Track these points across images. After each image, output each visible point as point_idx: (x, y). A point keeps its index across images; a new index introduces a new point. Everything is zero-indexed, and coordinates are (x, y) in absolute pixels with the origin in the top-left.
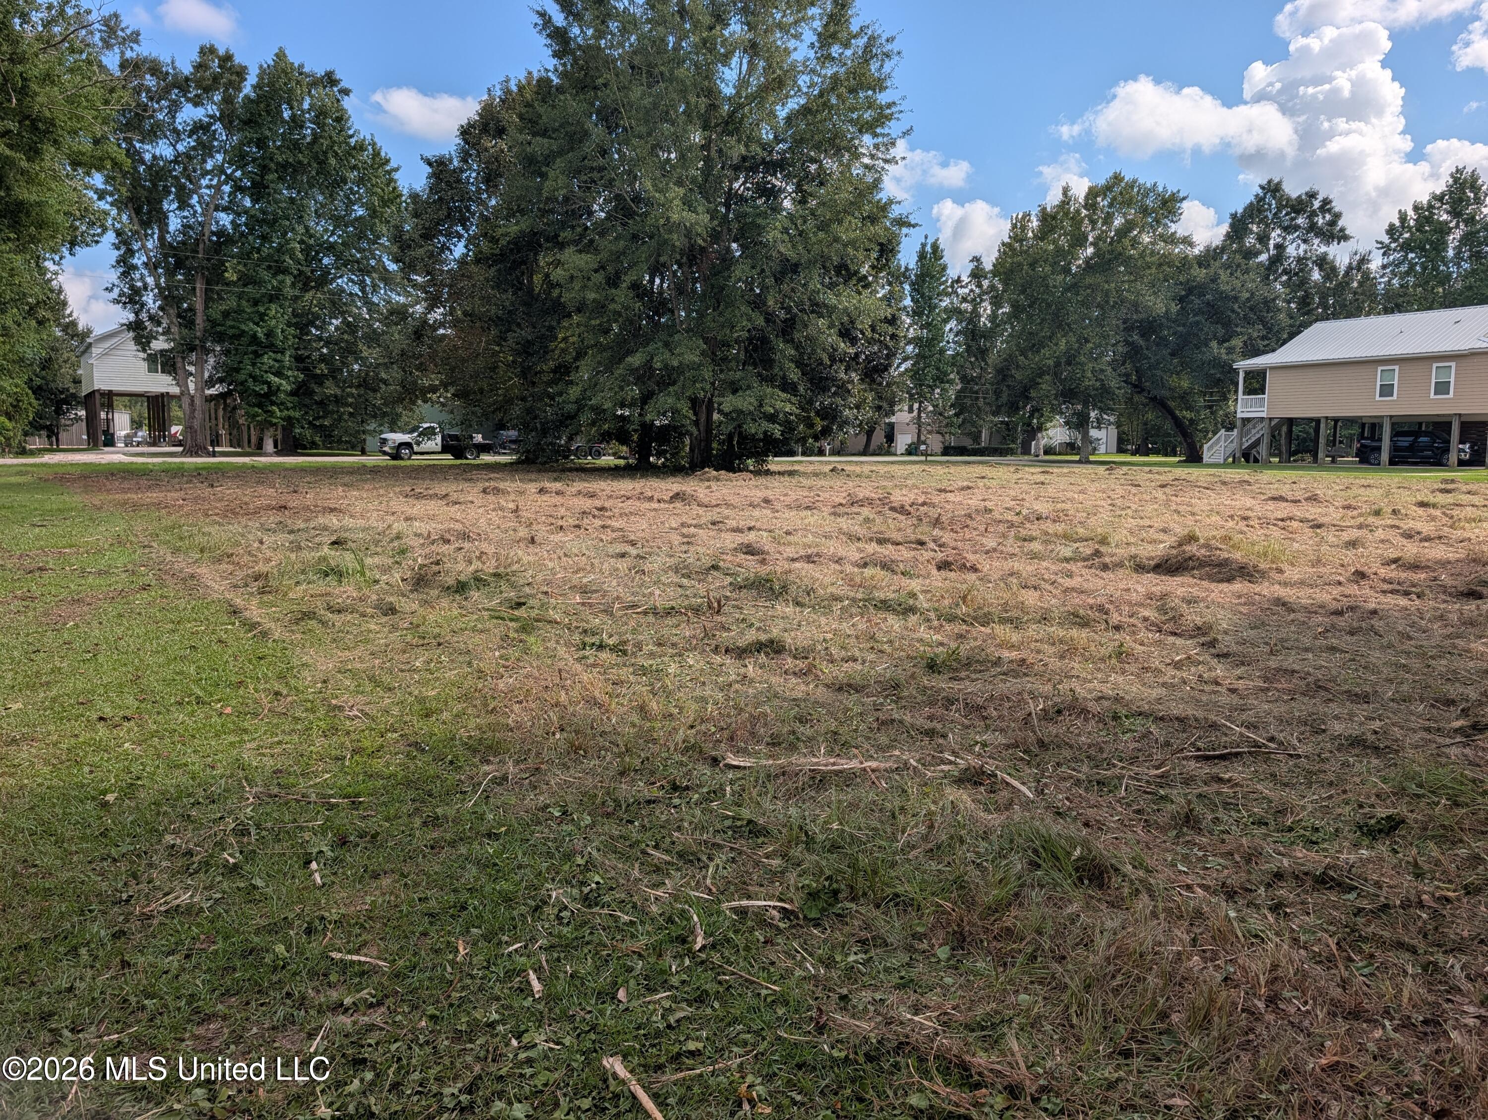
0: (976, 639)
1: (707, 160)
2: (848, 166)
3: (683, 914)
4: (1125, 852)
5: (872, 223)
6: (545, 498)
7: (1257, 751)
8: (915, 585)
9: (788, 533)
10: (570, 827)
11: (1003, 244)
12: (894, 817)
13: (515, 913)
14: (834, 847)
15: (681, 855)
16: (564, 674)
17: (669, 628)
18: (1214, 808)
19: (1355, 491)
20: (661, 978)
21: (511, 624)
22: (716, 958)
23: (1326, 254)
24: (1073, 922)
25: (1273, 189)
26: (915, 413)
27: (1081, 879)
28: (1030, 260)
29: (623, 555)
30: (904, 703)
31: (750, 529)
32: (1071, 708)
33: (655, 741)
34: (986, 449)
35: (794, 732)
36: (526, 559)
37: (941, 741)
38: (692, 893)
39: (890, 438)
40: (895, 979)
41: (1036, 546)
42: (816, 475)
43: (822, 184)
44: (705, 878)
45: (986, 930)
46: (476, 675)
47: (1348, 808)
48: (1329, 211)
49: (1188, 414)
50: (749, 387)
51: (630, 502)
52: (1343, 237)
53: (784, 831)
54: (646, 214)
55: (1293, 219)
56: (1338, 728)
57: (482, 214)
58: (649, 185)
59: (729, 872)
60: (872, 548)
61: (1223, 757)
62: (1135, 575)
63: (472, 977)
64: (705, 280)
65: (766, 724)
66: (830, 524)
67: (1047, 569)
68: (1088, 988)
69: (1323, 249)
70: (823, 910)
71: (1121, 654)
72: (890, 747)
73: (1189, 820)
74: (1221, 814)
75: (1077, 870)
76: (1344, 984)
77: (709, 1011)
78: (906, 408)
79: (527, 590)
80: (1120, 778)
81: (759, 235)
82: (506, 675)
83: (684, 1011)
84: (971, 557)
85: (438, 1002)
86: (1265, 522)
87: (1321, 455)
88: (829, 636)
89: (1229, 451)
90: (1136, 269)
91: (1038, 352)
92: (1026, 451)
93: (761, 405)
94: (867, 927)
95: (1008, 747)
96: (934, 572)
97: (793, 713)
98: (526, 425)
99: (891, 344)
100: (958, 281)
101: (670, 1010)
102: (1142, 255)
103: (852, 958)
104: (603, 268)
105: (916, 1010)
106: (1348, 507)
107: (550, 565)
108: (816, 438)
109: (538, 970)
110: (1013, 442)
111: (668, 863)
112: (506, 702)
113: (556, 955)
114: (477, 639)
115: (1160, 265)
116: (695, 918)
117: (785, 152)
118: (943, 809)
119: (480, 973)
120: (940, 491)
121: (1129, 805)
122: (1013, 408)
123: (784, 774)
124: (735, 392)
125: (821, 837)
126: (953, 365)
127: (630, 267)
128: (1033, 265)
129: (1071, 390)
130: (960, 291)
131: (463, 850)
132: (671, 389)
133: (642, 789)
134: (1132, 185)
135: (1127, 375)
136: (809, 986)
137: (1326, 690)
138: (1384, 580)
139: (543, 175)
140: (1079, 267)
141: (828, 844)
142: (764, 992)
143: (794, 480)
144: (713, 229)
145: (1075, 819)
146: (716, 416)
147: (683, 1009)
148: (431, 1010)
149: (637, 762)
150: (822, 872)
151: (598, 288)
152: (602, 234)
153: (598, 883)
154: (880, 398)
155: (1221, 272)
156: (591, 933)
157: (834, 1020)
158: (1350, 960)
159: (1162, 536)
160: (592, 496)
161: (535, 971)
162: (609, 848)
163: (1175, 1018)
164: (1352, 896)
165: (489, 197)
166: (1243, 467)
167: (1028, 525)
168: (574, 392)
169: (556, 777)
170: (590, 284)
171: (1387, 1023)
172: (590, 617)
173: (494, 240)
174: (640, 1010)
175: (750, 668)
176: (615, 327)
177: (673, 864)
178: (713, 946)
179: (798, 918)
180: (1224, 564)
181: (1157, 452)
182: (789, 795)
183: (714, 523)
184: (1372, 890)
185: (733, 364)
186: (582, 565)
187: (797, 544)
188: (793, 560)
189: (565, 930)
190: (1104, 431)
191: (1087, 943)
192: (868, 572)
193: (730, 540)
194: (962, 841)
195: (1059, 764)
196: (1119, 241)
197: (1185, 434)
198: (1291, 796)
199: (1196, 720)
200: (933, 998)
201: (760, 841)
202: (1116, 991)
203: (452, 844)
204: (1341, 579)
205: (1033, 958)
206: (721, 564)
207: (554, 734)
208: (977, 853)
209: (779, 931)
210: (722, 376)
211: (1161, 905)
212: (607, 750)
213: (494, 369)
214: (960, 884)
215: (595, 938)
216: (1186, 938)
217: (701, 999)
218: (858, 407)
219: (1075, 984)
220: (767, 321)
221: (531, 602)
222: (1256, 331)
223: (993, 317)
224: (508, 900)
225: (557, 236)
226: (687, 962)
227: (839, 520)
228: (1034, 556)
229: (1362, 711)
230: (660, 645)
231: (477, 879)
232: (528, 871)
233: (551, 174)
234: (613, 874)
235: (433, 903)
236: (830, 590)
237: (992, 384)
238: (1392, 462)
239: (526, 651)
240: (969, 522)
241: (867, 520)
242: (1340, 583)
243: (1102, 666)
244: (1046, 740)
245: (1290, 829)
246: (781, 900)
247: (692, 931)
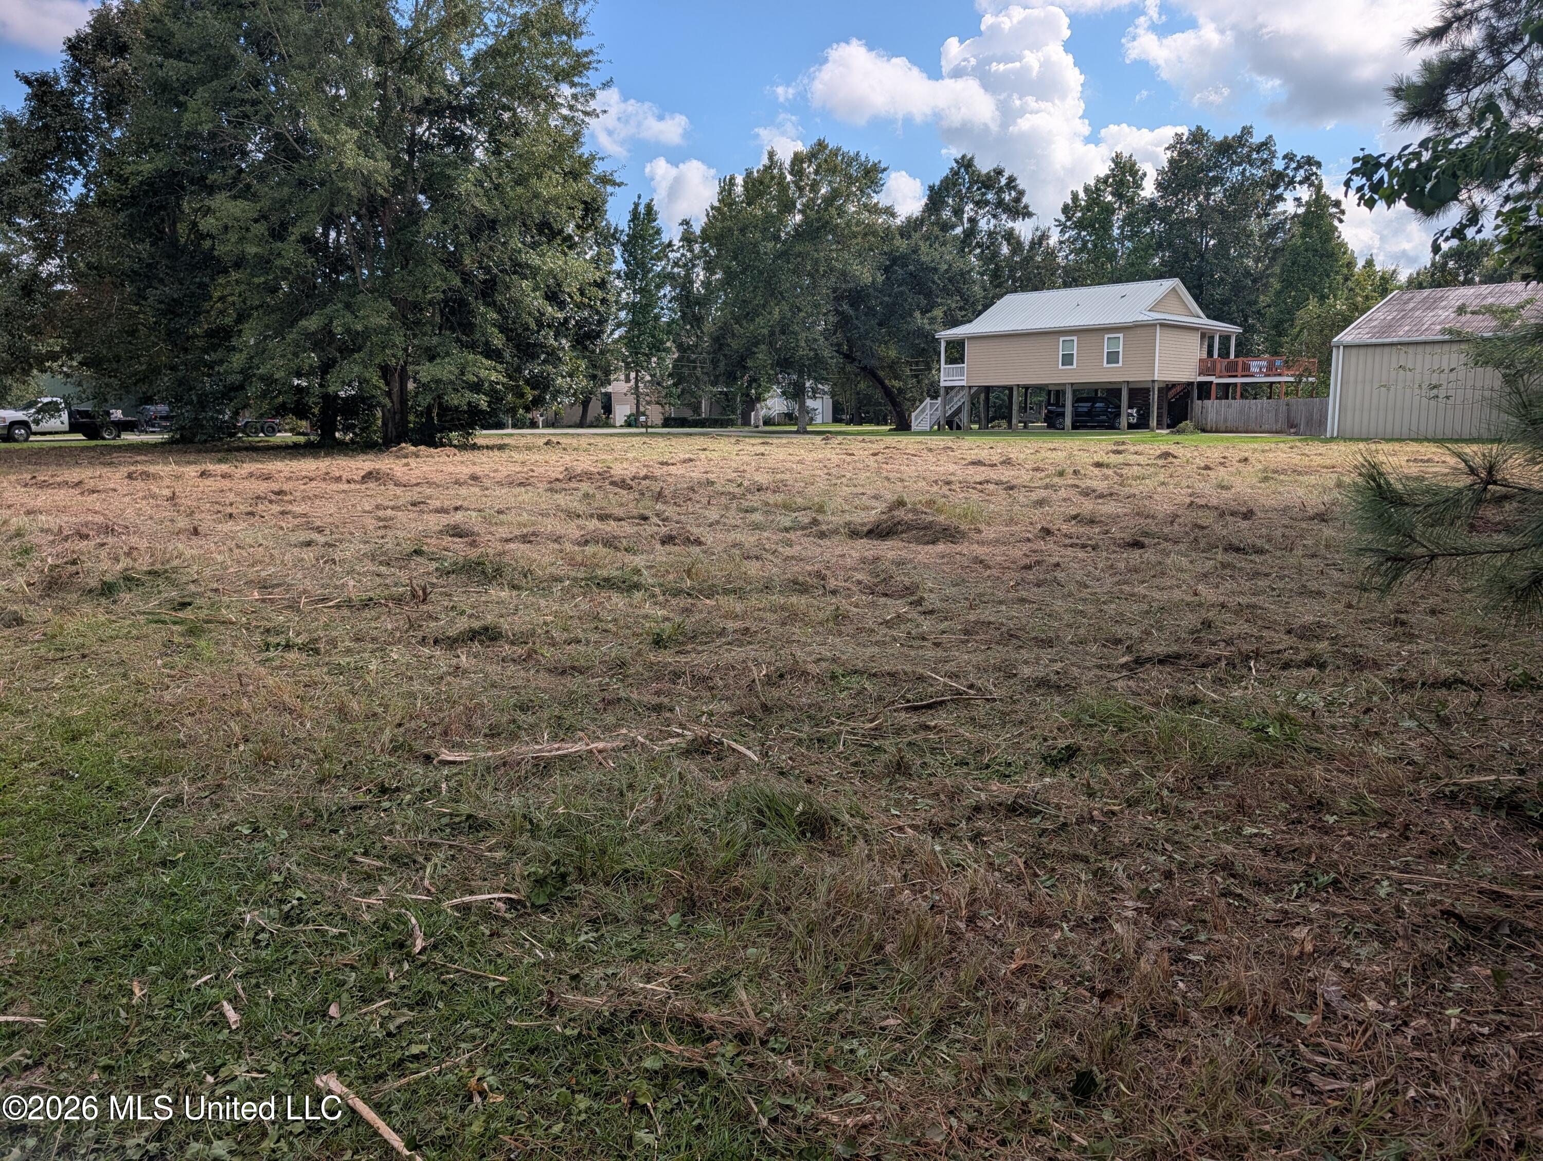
0: (701, 612)
1: (383, 99)
2: (545, 117)
3: (399, 918)
4: (843, 802)
5: (575, 179)
6: (209, 482)
7: (960, 700)
8: (639, 561)
9: (500, 512)
10: (263, 844)
11: (713, 208)
12: (622, 794)
13: (202, 943)
14: (560, 832)
15: (393, 859)
16: (245, 680)
17: (366, 621)
18: (921, 753)
19: (1043, 454)
20: (378, 987)
21: (175, 628)
22: (438, 958)
23: (1012, 229)
24: (797, 875)
25: (966, 164)
26: (633, 382)
27: (803, 834)
28: (740, 225)
29: (309, 544)
30: (630, 680)
31: (456, 509)
32: (792, 672)
33: (358, 744)
34: (706, 420)
35: (514, 721)
36: (188, 553)
37: (668, 715)
38: (408, 896)
39: (608, 408)
40: (627, 952)
41: (757, 517)
42: (529, 449)
43: (517, 134)
44: (422, 879)
45: (716, 893)
46: (134, 687)
47: (1035, 743)
48: (1014, 188)
49: (896, 384)
50: (448, 354)
51: (313, 484)
52: (1027, 214)
53: (507, 822)
54: (315, 157)
55: (984, 194)
56: (1026, 671)
57: (103, 147)
58: (315, 124)
59: (449, 870)
60: (593, 524)
61: (929, 707)
62: (849, 541)
63: (153, 1018)
64: (390, 234)
65: (483, 716)
66: (546, 501)
67: (768, 539)
68: (810, 933)
69: (1010, 224)
70: (551, 895)
71: (839, 617)
72: (617, 726)
73: (901, 768)
74: (928, 758)
75: (800, 825)
76: (1030, 897)
77: (433, 1012)
78: (622, 377)
79: (192, 587)
80: (838, 734)
81: (450, 186)
82: (172, 685)
83: (408, 1015)
84: (695, 530)
85: (111, 1051)
86: (966, 485)
87: (1014, 421)
88: (550, 618)
89: (935, 419)
90: (842, 240)
91: (753, 320)
92: (746, 422)
93: (463, 374)
94: (597, 905)
95: (733, 714)
96: (658, 546)
97: (512, 701)
98: (178, 398)
99: (602, 309)
100: (670, 244)
101: (390, 1018)
102: (848, 224)
103: (582, 938)
104: (265, 217)
105: (649, 978)
106: (1037, 469)
107: (220, 558)
108: (527, 409)
109: (234, 1000)
110: (733, 412)
111: (381, 869)
112: (173, 715)
113: (253, 981)
114: (133, 647)
115: (866, 235)
116: (413, 921)
117: (474, 97)
118: (670, 782)
119: (163, 1013)
120: (662, 463)
121: (847, 759)
122: (731, 378)
123: (504, 764)
124: (431, 359)
125: (547, 823)
126: (669, 333)
127: (298, 217)
128: (743, 230)
129: (786, 360)
130: (671, 255)
131: (132, 883)
132: (356, 356)
133: (345, 795)
134: (835, 153)
135: (839, 345)
136: (538, 972)
137: (1018, 638)
138: (1066, 535)
139: (181, 105)
140: (787, 234)
141: (554, 829)
142: (491, 985)
143: (505, 455)
144: (396, 178)
145: (798, 777)
146: (411, 385)
147: (404, 1015)
148: (104, 1061)
149: (338, 768)
150: (548, 857)
151: (260, 240)
152: (262, 178)
153: (299, 899)
154: (595, 366)
155: (921, 243)
156: (295, 952)
157: (566, 1001)
158: (1036, 875)
159: (874, 503)
160: (268, 478)
161: (230, 1001)
162: (312, 860)
163: (889, 948)
164: (1037, 820)
165: (112, 127)
166: (947, 434)
167: (749, 497)
168: (237, 360)
169: (242, 793)
170: (249, 235)
171: (1065, 925)
172: (273, 615)
173: (122, 180)
174: (355, 1022)
175: (463, 658)
176: (285, 286)
177: (386, 869)
178: (435, 947)
179: (525, 907)
180: (928, 526)
181: (870, 422)
182: (511, 786)
183: (414, 504)
184: (1053, 812)
185: (428, 328)
186: (258, 557)
187: (510, 524)
188: (507, 541)
189: (264, 953)
190: (819, 401)
191: (810, 892)
192: (589, 550)
193: (435, 522)
194: (689, 810)
195: (782, 726)
196: (826, 210)
197: (894, 403)
198: (987, 736)
199: (905, 673)
200: (665, 965)
201: (481, 835)
202: (836, 932)
203: (118, 878)
204: (1030, 536)
205: (760, 913)
206: (425, 548)
207: (237, 745)
208: (703, 820)
209: (506, 922)
210: (416, 342)
211: (876, 848)
212: (302, 758)
213: (133, 333)
214: (689, 851)
215: (300, 957)
216: (898, 875)
217: (423, 1001)
218: (571, 375)
219: (798, 931)
220: (464, 281)
221: (198, 602)
222: (954, 302)
223: (706, 284)
224: (192, 930)
225: (204, 178)
226: (406, 966)
227: (556, 496)
228: (756, 527)
229: (1046, 655)
230: (358, 640)
231: (151, 913)
232: (214, 896)
233: (192, 104)
234: (317, 887)
235: (97, 945)
236: (552, 570)
237: (709, 353)
238: (1074, 427)
239: (197, 657)
240: (691, 495)
241: (586, 495)
242: (1029, 540)
243: (821, 629)
244: (769, 704)
245: (988, 767)
246: (506, 891)
247: (411, 935)
